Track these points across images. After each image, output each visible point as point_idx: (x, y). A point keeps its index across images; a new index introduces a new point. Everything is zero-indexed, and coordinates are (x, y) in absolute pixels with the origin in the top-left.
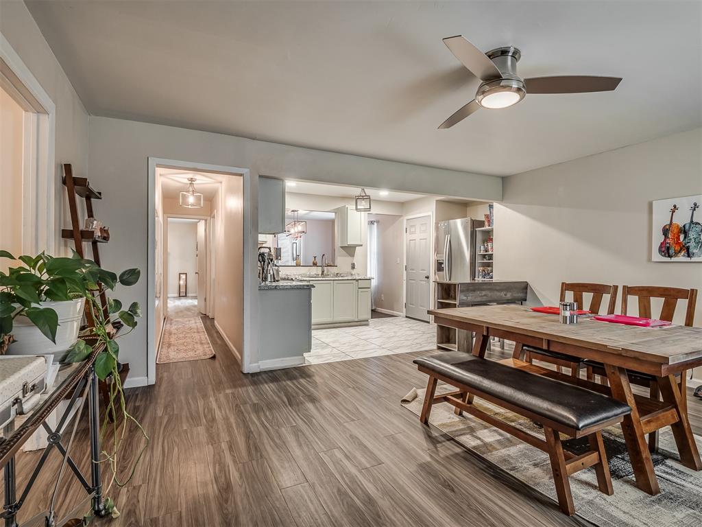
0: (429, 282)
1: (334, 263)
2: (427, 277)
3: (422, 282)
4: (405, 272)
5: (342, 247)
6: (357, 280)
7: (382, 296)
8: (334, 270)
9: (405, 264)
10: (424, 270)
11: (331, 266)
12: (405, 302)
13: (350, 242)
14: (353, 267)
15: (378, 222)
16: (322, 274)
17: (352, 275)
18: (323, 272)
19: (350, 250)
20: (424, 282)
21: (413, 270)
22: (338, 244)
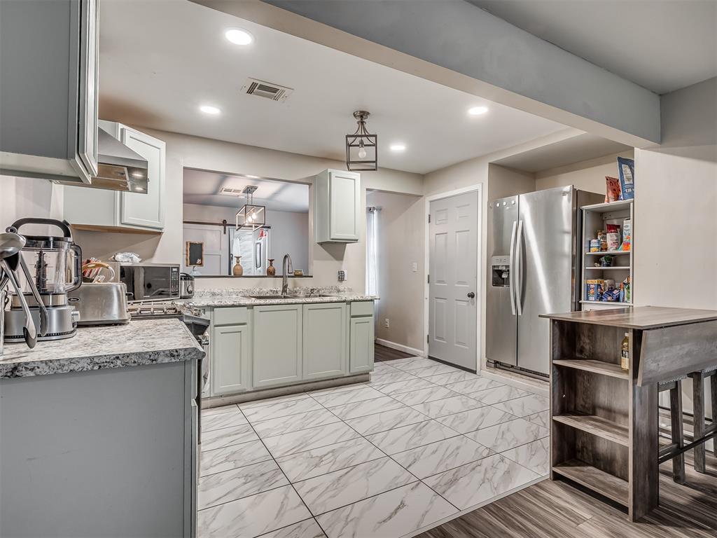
0: (474, 304)
1: (307, 271)
2: (472, 296)
3: (459, 303)
4: (427, 286)
5: (321, 244)
6: (349, 302)
7: (387, 320)
8: (305, 284)
9: (427, 273)
10: (464, 283)
11: (301, 276)
12: (426, 333)
13: (336, 234)
14: (341, 277)
15: (380, 210)
16: (284, 290)
17: (339, 291)
18: (285, 287)
19: (335, 248)
20: (465, 304)
21: (443, 282)
22: (314, 237)
